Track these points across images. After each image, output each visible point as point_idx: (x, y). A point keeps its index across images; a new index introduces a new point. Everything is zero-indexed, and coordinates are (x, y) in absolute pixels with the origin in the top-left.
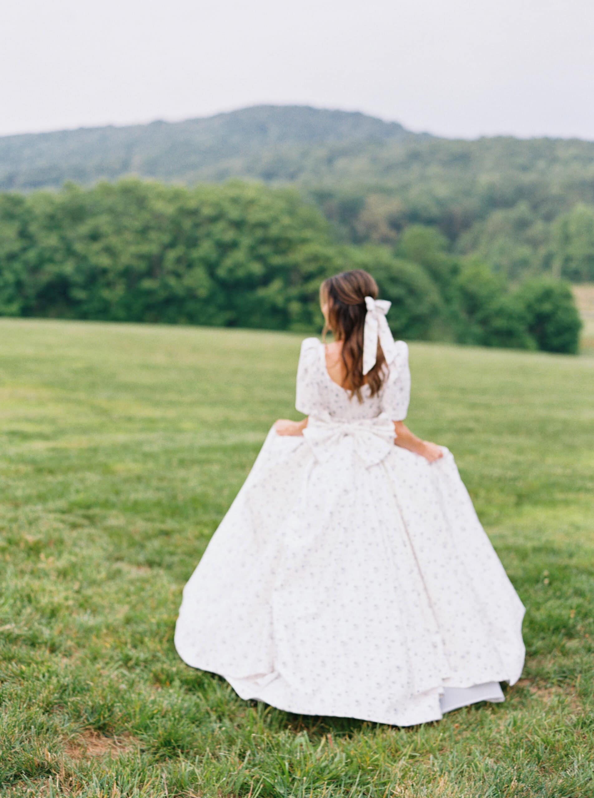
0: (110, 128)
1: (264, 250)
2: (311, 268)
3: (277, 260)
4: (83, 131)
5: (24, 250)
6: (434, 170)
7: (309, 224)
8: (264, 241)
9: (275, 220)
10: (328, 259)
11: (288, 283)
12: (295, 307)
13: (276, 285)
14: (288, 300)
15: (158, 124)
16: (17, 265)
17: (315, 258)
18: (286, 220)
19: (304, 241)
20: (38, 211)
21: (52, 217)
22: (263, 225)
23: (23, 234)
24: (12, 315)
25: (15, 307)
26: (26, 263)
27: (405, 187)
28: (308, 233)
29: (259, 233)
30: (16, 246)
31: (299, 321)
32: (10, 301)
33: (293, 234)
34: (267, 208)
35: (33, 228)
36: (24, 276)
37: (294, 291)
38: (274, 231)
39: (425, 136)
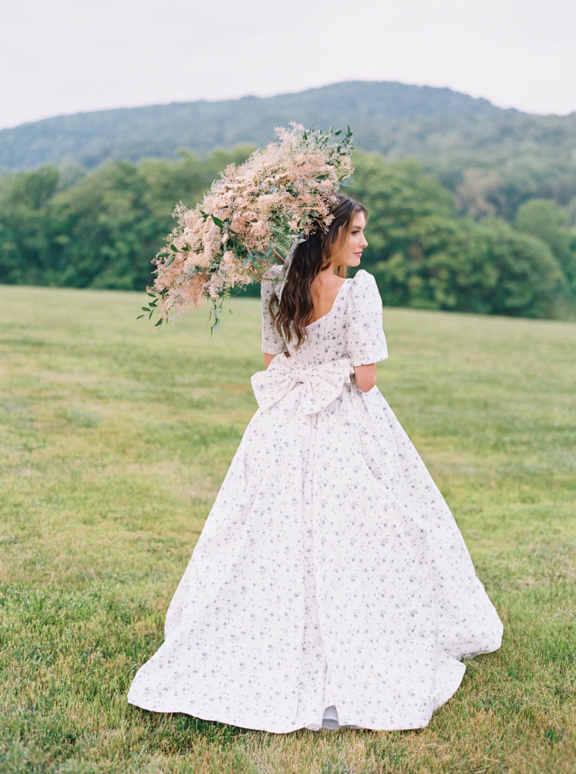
0: (202, 103)
1: (385, 222)
2: (435, 240)
3: (398, 233)
4: (176, 106)
5: (138, 220)
6: (528, 145)
7: (430, 195)
8: (384, 213)
9: (397, 190)
10: (450, 232)
11: (408, 257)
12: (416, 282)
13: (397, 259)
14: (408, 275)
15: (250, 100)
16: (131, 236)
17: (438, 231)
18: (407, 192)
19: (426, 213)
20: (151, 180)
21: (166, 186)
22: (384, 196)
23: (137, 204)
24: (125, 288)
25: (127, 280)
26: (139, 233)
27: (501, 162)
28: (429, 205)
29: (380, 204)
30: (130, 217)
31: (420, 296)
32: (122, 273)
33: (414, 206)
34: (387, 178)
35: (147, 197)
36: (138, 247)
37: (415, 265)
38: (396, 203)
39: (513, 112)
